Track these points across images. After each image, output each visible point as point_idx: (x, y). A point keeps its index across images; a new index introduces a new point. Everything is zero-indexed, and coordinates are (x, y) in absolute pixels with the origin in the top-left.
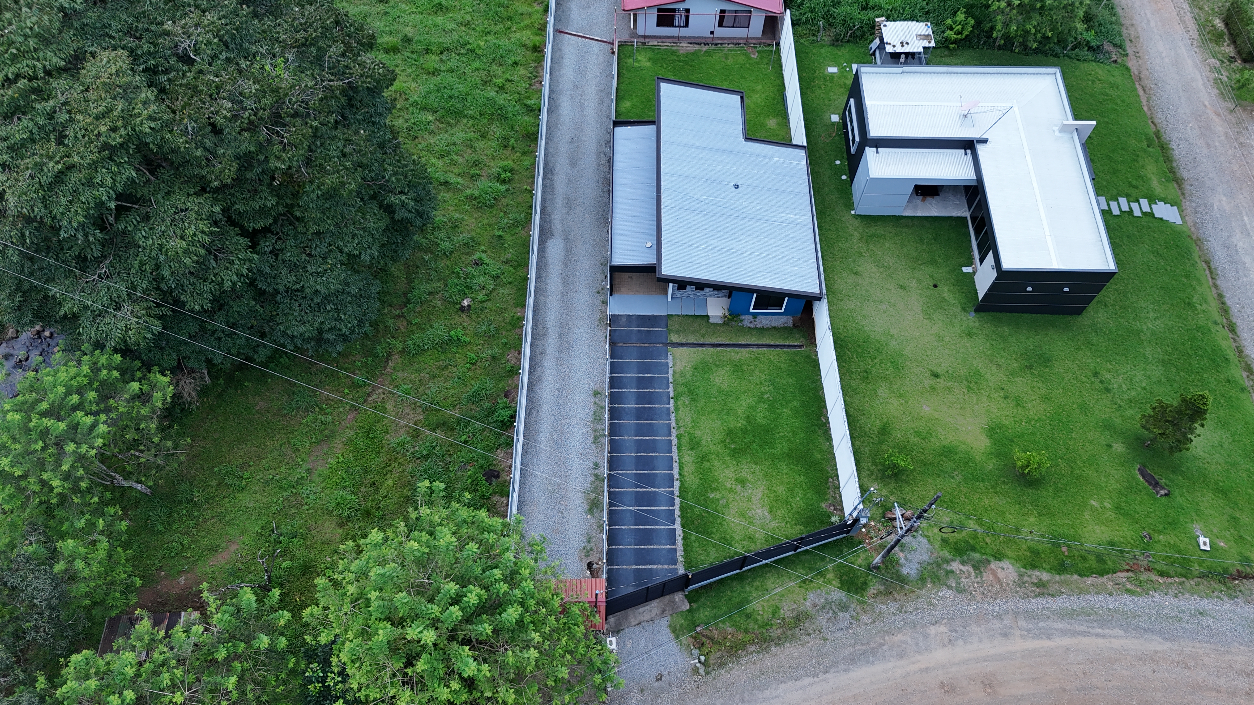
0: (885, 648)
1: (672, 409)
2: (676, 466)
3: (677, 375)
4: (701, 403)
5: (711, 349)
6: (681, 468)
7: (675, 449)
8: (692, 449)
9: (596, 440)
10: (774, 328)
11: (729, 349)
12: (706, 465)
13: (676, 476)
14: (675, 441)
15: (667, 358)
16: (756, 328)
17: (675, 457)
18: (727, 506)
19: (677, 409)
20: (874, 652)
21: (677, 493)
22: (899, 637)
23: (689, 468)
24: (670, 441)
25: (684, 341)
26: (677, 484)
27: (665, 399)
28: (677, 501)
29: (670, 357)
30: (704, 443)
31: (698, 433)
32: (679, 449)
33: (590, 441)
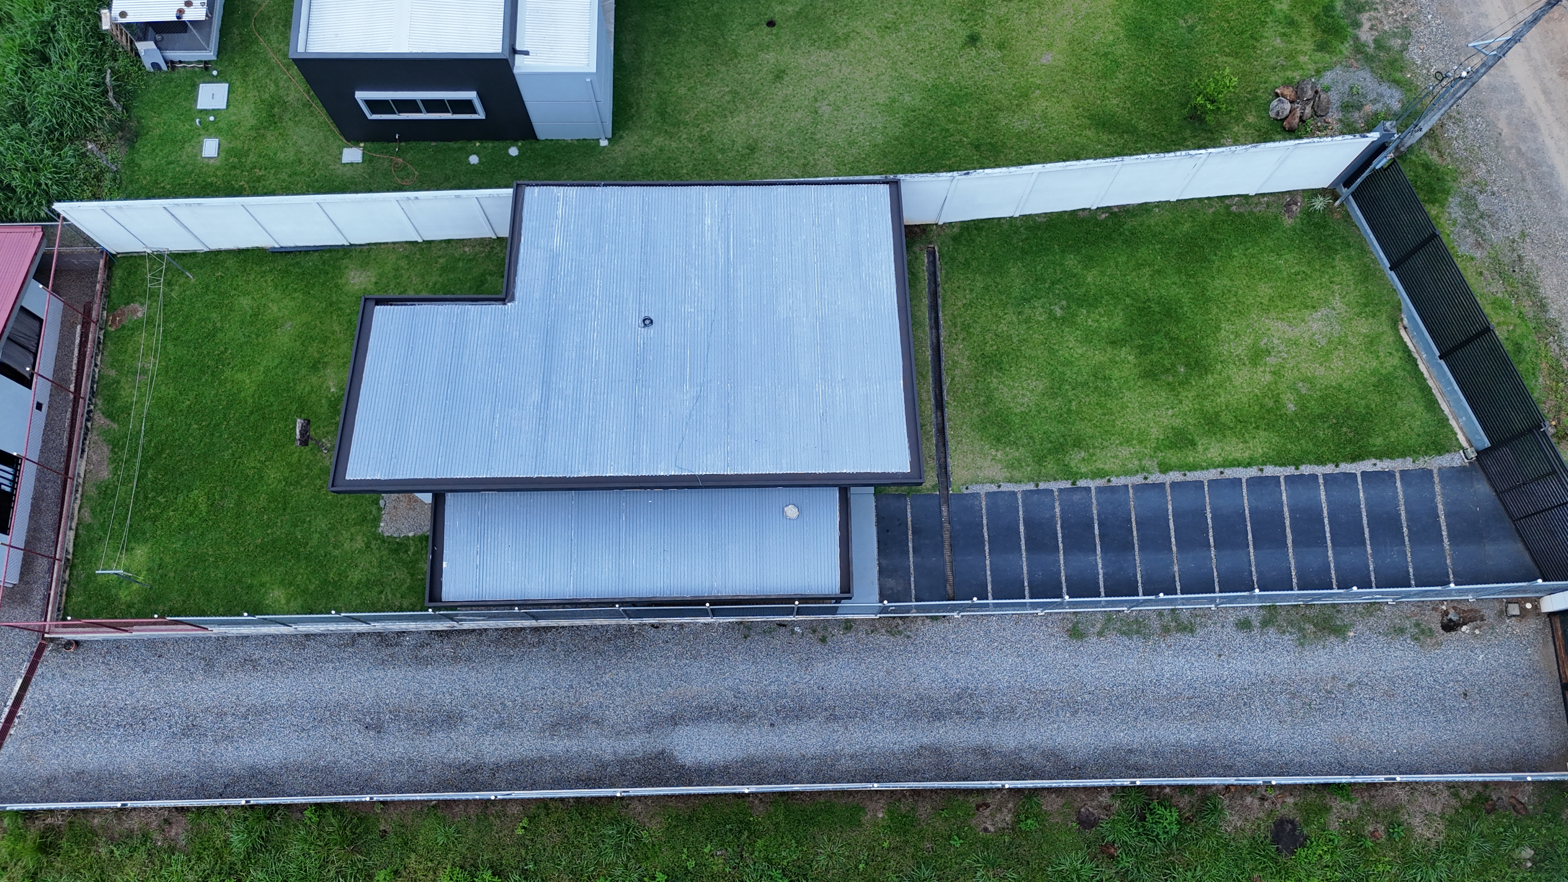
1: (1101, 482)
2: (1230, 473)
3: (1017, 474)
4: (1084, 428)
5: (949, 411)
6: (1236, 463)
7: (1192, 476)
8: (1193, 444)
11: (946, 380)
12: (1226, 418)
13: (1253, 472)
14: (1175, 476)
15: (976, 496)
17: (1212, 474)
18: (1310, 381)
19: (1097, 474)
21: (1290, 470)
23: (1235, 449)
24: (1173, 485)
25: (934, 463)
26: (1270, 471)
27: (1076, 497)
28: (1306, 470)
29: (974, 489)
30: (1178, 422)
31: (1155, 432)
32: (1193, 468)
33: (1185, 639)
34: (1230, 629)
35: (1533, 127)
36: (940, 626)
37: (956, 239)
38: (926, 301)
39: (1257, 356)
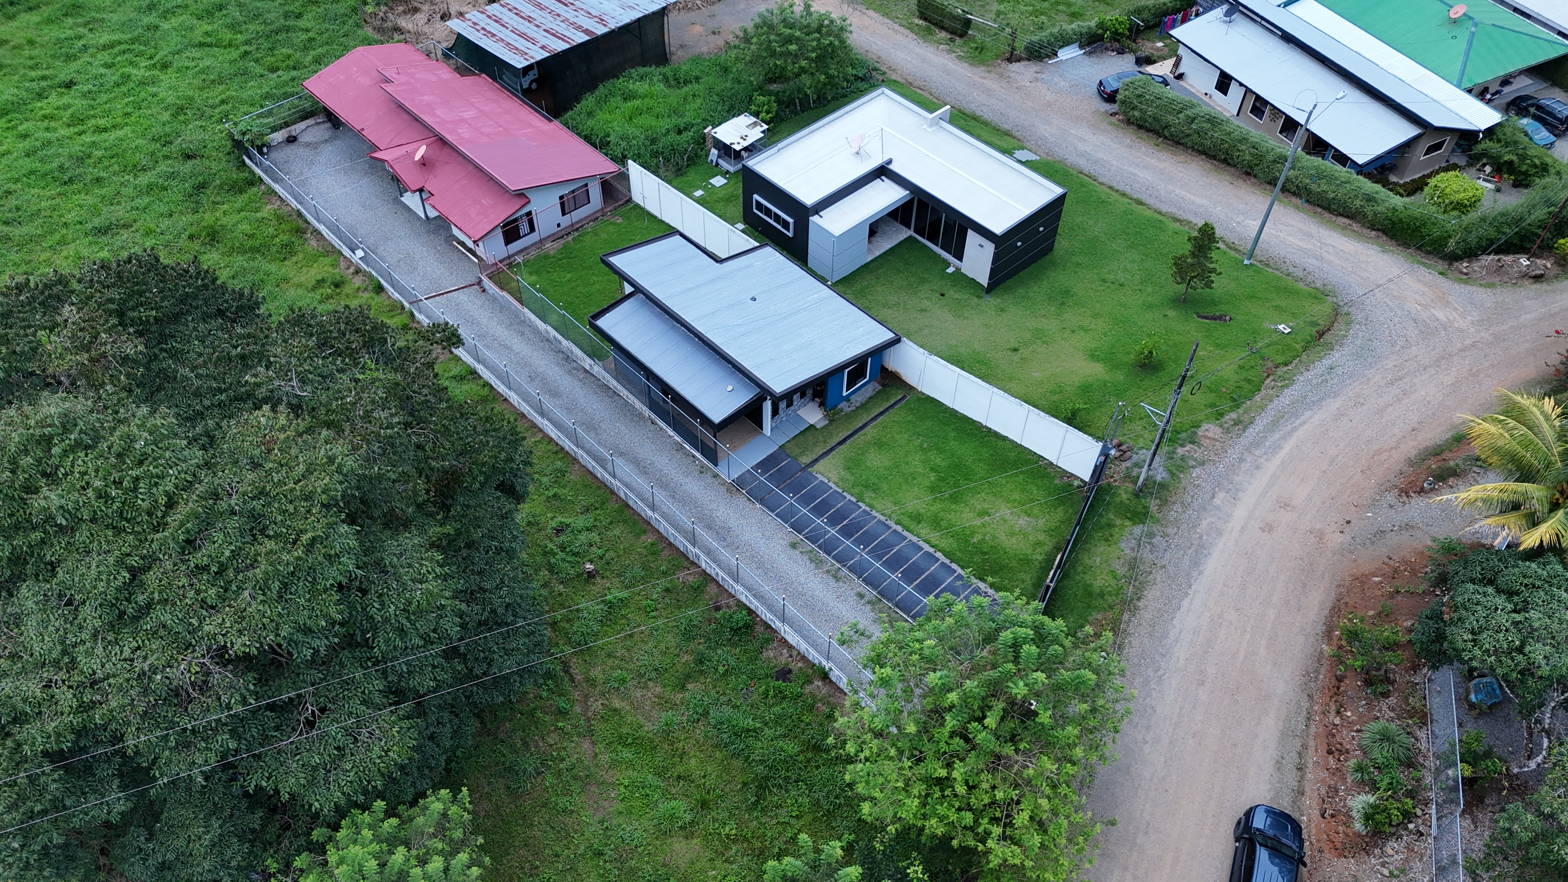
0: (1204, 537)
1: (868, 509)
2: (921, 543)
3: (840, 484)
4: (885, 487)
5: (842, 447)
6: (928, 542)
7: (905, 533)
8: (919, 522)
9: (837, 578)
10: (871, 398)
11: (856, 437)
12: (944, 524)
13: (931, 550)
14: (899, 528)
15: (816, 478)
16: (857, 408)
17: (915, 539)
18: (994, 538)
19: (872, 507)
20: (1201, 546)
21: (947, 561)
22: (1204, 524)
23: (934, 537)
24: (895, 531)
25: (815, 457)
26: (939, 555)
27: (852, 506)
28: (954, 566)
29: (818, 475)
30: (922, 511)
31: (910, 509)
32: (909, 530)
33: (832, 582)
34: (853, 593)
35: (1220, 533)
36: (748, 503)
37: (919, 399)
38: (882, 410)
39: (984, 513)
